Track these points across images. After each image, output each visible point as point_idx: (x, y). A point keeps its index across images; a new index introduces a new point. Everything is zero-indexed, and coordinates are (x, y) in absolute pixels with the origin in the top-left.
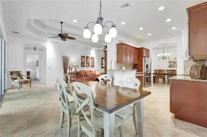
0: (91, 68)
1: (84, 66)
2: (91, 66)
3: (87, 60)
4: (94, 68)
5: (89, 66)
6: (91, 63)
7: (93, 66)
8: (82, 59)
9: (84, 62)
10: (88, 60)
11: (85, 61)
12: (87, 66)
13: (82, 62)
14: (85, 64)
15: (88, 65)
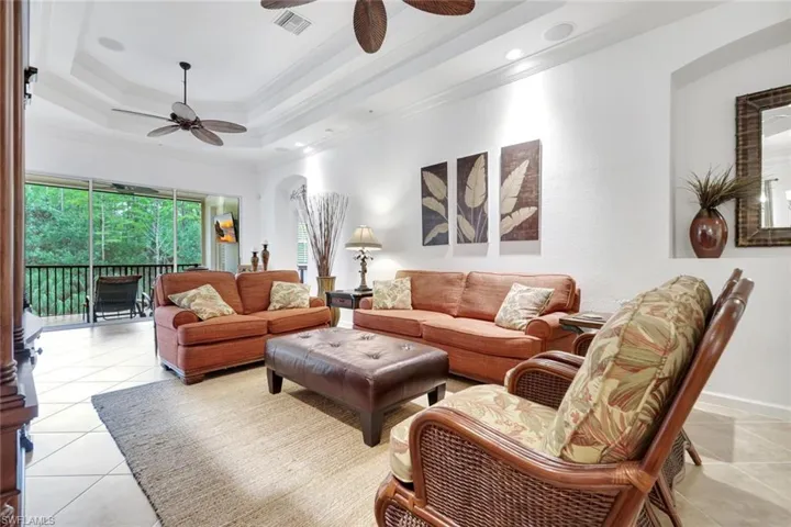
0: (502, 252)
1: (442, 240)
2: (504, 238)
3: (462, 186)
4: (538, 252)
5: (485, 240)
6: (502, 202)
7: (529, 231)
8: (426, 192)
9: (440, 208)
10: (470, 181)
11: (445, 202)
12: (462, 239)
13: (426, 211)
14: (444, 220)
15: (470, 231)
